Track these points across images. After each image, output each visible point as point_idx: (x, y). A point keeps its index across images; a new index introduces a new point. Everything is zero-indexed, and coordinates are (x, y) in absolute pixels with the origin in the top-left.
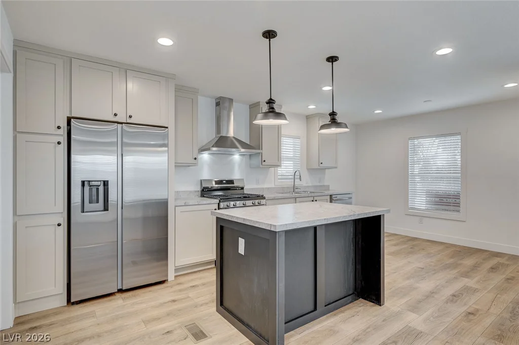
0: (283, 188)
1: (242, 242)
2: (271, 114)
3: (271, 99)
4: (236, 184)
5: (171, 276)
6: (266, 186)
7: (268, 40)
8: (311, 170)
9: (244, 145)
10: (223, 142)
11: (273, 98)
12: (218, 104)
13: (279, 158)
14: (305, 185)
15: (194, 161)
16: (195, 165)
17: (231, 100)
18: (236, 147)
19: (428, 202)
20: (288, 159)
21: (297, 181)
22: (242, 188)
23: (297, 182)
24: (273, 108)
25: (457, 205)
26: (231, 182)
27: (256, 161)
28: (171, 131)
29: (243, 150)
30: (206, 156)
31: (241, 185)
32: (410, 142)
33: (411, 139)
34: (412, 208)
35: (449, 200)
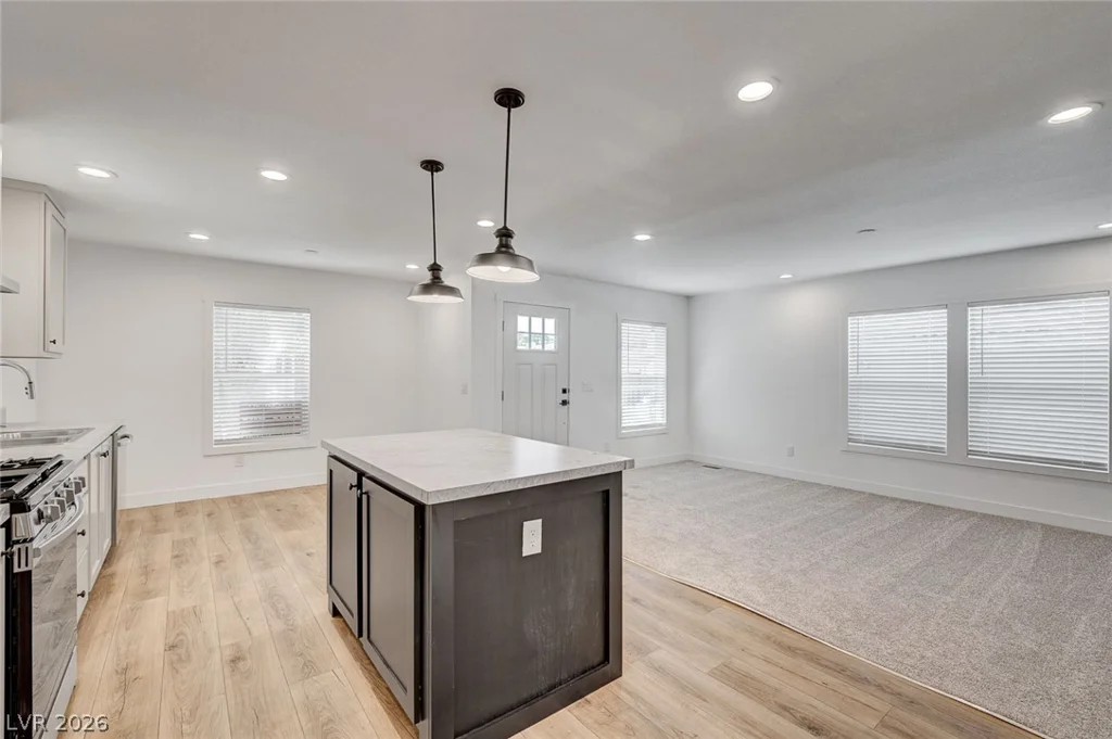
2: (500, 256)
7: (505, 108)
11: (508, 227)
32: (215, 310)
33: (219, 304)
34: (219, 442)
35: (283, 418)
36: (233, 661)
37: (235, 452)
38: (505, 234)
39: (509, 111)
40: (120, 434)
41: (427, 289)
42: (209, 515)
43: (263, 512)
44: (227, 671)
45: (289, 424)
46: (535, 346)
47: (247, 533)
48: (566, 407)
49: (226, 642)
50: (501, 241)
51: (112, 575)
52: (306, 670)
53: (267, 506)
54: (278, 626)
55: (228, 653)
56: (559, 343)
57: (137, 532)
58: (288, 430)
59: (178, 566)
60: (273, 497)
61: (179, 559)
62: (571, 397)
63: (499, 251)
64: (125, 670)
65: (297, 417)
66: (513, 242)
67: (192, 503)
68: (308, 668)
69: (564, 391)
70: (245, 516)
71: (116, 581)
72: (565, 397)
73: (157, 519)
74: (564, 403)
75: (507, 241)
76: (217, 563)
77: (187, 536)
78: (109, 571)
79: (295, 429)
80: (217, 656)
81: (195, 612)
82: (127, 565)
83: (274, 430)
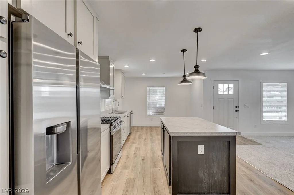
2: (195, 73)
3: (197, 65)
7: (197, 33)
11: (198, 65)
24: (197, 70)
32: (148, 88)
33: (148, 87)
34: (148, 115)
35: (160, 111)
36: (143, 160)
37: (151, 118)
38: (197, 67)
39: (198, 33)
40: (131, 113)
41: (182, 82)
42: (146, 130)
43: (155, 131)
44: (142, 161)
45: (161, 112)
46: (225, 93)
47: (151, 135)
48: (238, 112)
49: (143, 156)
50: (195, 69)
51: (130, 138)
52: (154, 166)
53: (156, 130)
54: (152, 155)
55: (142, 158)
56: (234, 92)
57: (135, 131)
58: (161, 114)
59: (139, 139)
60: (158, 128)
61: (139, 137)
62: (239, 109)
63: (195, 72)
64: (128, 155)
65: (163, 111)
66: (199, 69)
67: (144, 127)
68: (155, 166)
69: (236, 107)
70: (152, 131)
71: (130, 139)
72: (237, 109)
73: (138, 129)
74: (236, 111)
75: (197, 69)
76: (145, 140)
77: (141, 133)
78: (129, 137)
79: (162, 114)
80: (140, 158)
81: (139, 149)
82: (132, 137)
83: (159, 114)
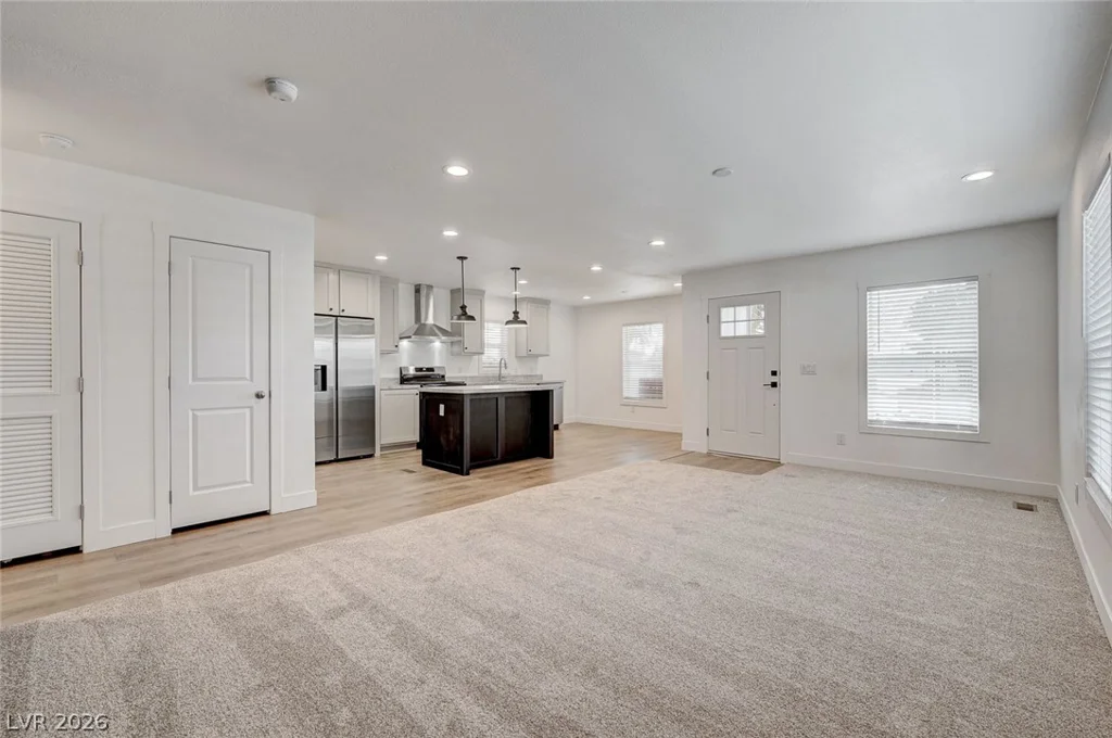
0: (487, 377)
1: (442, 407)
3: (463, 305)
4: (436, 372)
5: (378, 453)
6: (468, 375)
8: (519, 358)
9: (444, 332)
10: (421, 330)
12: (418, 290)
13: (482, 345)
14: (513, 373)
15: (395, 349)
16: (397, 352)
17: (430, 287)
18: (436, 335)
19: (641, 391)
20: (493, 346)
21: (503, 369)
22: (443, 376)
23: (504, 372)
24: (465, 312)
25: (660, 392)
26: (432, 370)
27: (456, 349)
28: (377, 321)
29: (443, 338)
30: (405, 343)
31: (442, 374)
32: (624, 329)
33: (625, 326)
34: (626, 398)
37: (629, 404)
46: (740, 332)
48: (777, 388)
69: (774, 373)
72: (774, 379)
74: (773, 385)
